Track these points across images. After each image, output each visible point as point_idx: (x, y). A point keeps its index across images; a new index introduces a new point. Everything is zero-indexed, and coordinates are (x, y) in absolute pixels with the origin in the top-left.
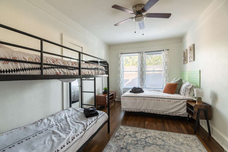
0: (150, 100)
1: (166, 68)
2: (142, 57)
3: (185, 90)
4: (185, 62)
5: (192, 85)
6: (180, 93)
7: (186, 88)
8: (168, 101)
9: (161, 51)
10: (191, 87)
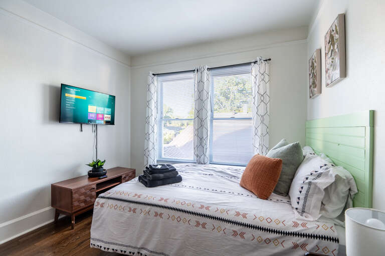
0: (173, 218)
1: (262, 112)
2: (201, 82)
3: (304, 191)
4: (316, 89)
5: (333, 172)
6: (291, 194)
7: (310, 183)
8: (235, 233)
9: (249, 64)
10: (333, 180)
